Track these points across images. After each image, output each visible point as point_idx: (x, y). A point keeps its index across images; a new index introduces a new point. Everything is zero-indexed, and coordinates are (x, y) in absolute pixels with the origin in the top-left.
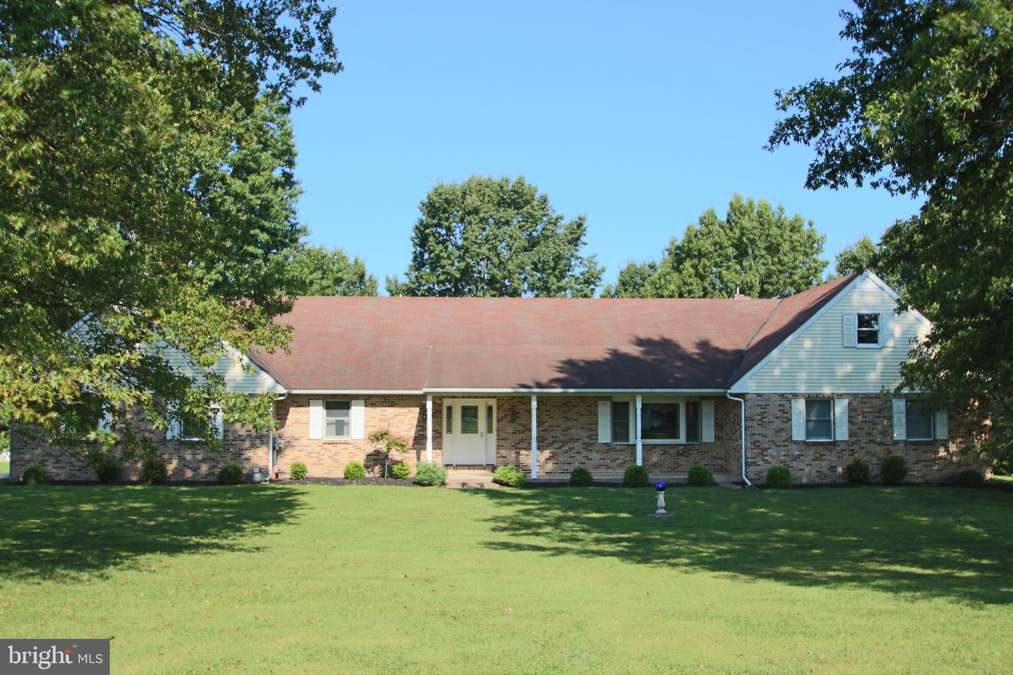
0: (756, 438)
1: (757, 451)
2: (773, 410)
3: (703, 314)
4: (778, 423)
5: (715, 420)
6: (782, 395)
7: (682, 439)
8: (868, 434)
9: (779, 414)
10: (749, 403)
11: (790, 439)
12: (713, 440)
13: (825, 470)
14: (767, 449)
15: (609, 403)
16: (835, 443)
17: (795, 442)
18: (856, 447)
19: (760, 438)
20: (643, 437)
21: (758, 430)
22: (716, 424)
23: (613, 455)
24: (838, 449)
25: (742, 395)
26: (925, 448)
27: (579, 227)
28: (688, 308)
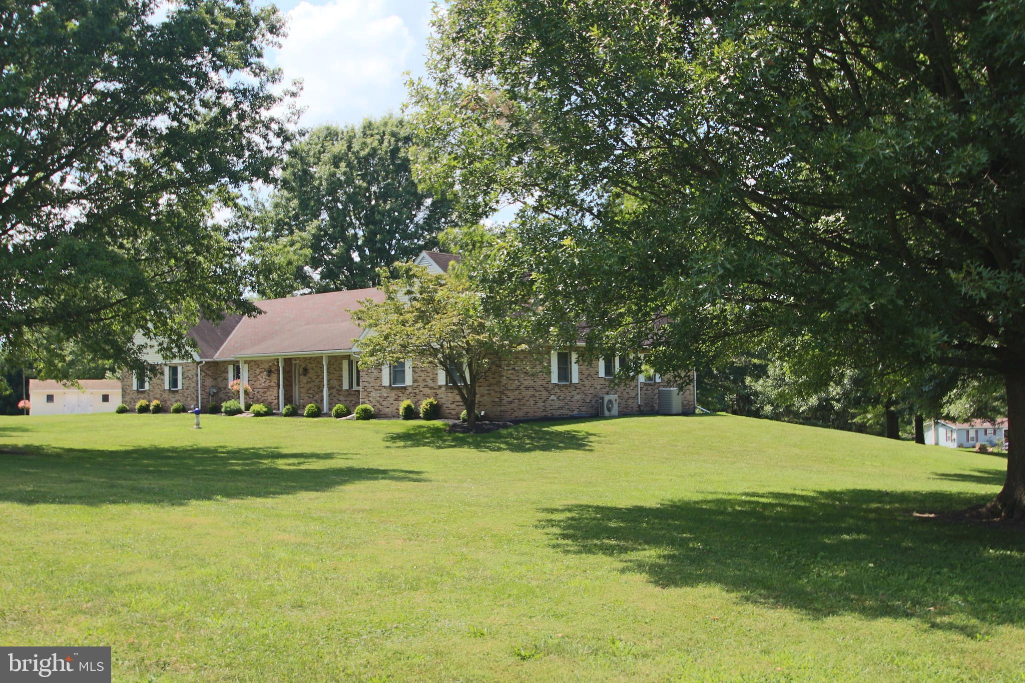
4: (375, 374)
8: (424, 380)
9: (376, 368)
11: (381, 386)
15: (347, 361)
16: (405, 388)
17: (384, 387)
18: (417, 391)
19: (367, 385)
21: (365, 379)
24: (408, 392)
25: (358, 354)
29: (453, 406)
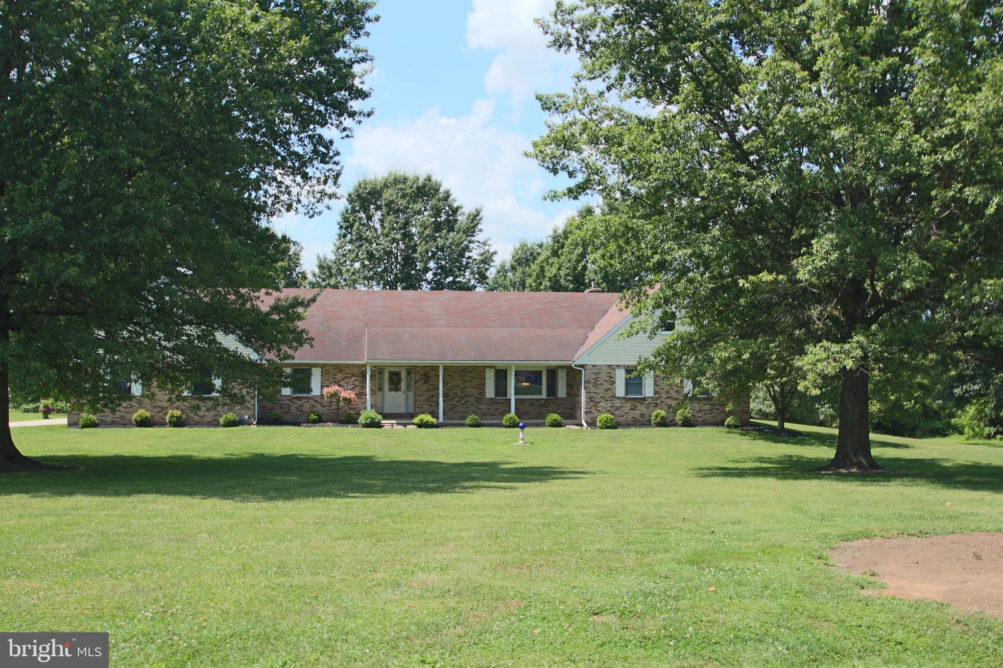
0: (592, 395)
1: (592, 403)
2: (604, 376)
3: (563, 304)
4: (606, 385)
5: (567, 382)
6: (610, 366)
7: (544, 395)
8: (667, 392)
9: (608, 379)
10: (587, 371)
11: (614, 396)
12: (565, 396)
13: (637, 417)
14: (599, 403)
15: (493, 370)
16: (644, 399)
17: (618, 398)
18: (659, 401)
19: (595, 395)
20: (516, 394)
21: (593, 389)
22: (568, 385)
23: (496, 406)
24: (647, 402)
25: (583, 366)
26: (705, 402)
27: (475, 218)
28: (553, 299)
29: (700, 414)
